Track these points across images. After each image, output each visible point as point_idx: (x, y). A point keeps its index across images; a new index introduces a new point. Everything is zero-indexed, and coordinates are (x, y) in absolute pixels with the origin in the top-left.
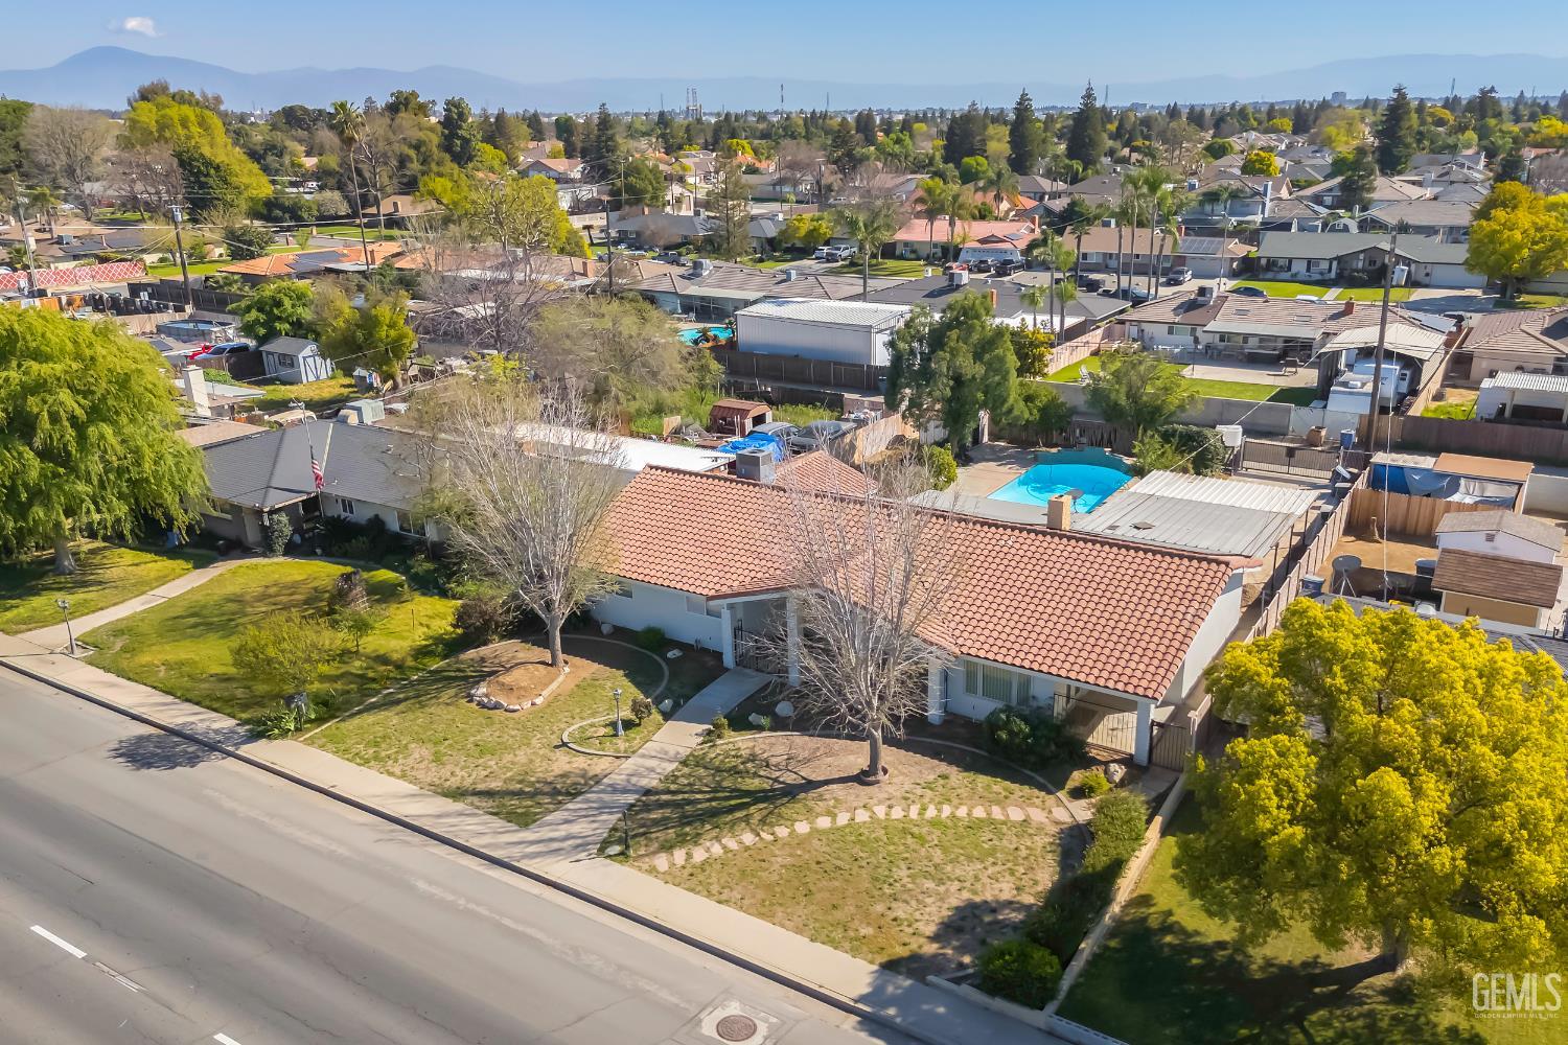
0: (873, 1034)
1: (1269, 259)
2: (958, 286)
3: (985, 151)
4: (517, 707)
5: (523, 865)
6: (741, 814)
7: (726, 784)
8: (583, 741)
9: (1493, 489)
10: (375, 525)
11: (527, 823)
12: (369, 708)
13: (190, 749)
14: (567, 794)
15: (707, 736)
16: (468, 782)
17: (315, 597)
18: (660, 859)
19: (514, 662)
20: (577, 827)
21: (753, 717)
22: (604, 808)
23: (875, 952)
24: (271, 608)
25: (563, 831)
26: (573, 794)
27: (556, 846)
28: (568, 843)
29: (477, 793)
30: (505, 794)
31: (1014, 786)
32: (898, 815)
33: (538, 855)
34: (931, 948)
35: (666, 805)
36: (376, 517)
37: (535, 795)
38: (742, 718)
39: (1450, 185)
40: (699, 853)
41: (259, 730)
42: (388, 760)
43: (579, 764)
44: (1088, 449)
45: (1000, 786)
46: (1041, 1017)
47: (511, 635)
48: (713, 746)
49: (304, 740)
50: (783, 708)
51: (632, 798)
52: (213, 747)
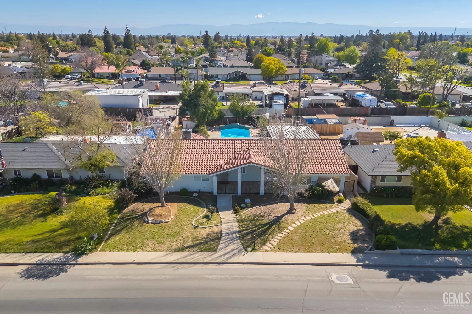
0: (369, 269)
1: (212, 75)
2: (143, 84)
3: (96, 46)
4: (168, 221)
5: (229, 261)
6: (271, 230)
7: (257, 223)
8: (201, 224)
9: (334, 121)
10: (36, 177)
11: (215, 250)
12: (111, 235)
13: (55, 267)
14: (216, 239)
15: (235, 213)
16: (180, 245)
17: (35, 207)
18: (265, 247)
19: (148, 209)
20: (232, 247)
21: (243, 205)
22: (232, 239)
23: (346, 250)
24: (20, 214)
25: (229, 249)
26: (218, 239)
27: (232, 253)
28: (235, 251)
29: (187, 248)
30: (197, 245)
31: (324, 205)
32: (309, 219)
33: (230, 258)
34: (356, 246)
35: (248, 234)
36: (35, 174)
37: (206, 242)
38: (240, 206)
39: (226, 56)
40: (273, 243)
41: (79, 253)
42: (142, 248)
43: (208, 230)
44: (233, 124)
45: (322, 205)
46: (398, 251)
47: (134, 202)
48: (240, 215)
49: (100, 251)
50: (248, 201)
51: (237, 235)
52: (64, 264)
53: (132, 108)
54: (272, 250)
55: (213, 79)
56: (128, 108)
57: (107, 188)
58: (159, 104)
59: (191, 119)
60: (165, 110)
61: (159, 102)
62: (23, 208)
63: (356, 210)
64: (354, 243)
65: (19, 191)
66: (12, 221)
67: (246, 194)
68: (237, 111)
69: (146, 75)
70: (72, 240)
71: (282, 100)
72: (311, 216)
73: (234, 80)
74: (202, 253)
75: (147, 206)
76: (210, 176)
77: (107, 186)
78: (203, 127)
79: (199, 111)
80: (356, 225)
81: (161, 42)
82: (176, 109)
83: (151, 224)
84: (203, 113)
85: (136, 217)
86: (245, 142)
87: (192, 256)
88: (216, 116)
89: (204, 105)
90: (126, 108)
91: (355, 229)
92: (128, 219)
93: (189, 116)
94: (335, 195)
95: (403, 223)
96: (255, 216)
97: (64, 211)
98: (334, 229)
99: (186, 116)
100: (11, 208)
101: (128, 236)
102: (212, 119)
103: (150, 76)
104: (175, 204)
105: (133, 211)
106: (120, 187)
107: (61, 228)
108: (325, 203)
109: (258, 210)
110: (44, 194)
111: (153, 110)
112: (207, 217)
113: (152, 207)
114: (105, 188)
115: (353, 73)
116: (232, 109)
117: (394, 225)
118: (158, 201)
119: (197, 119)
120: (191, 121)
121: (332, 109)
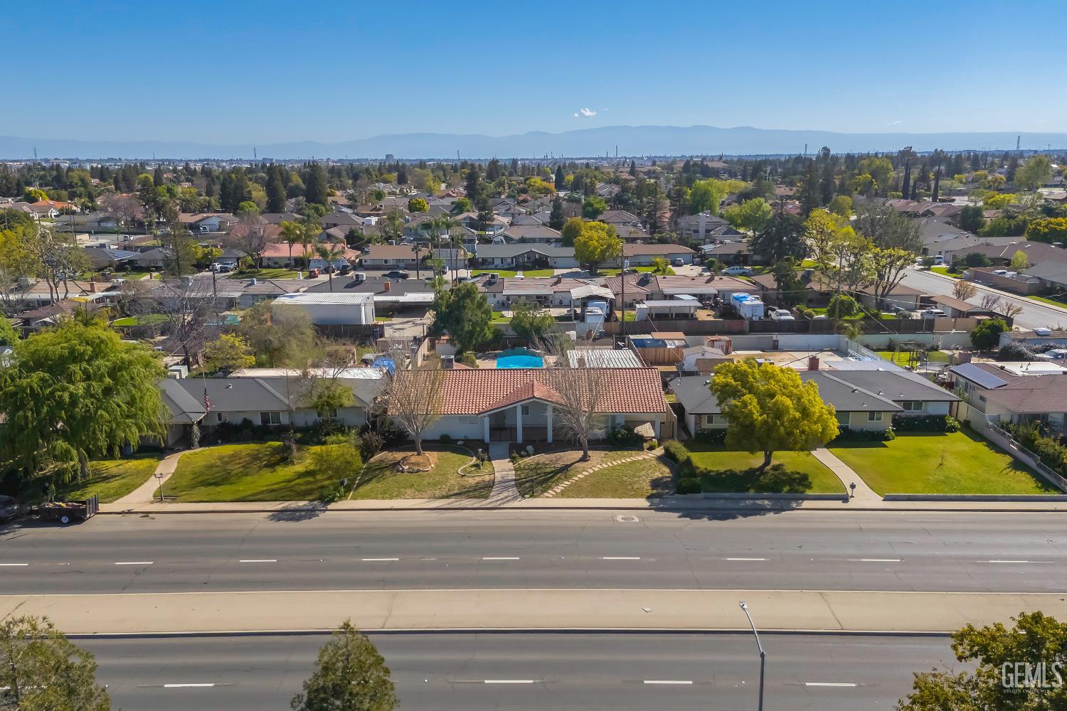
1: (483, 258)
2: (362, 281)
3: (251, 198)
4: (428, 470)
5: (505, 506)
6: (556, 478)
7: (539, 472)
8: (469, 473)
9: (677, 343)
10: (247, 423)
11: (486, 497)
12: (359, 485)
13: (303, 513)
14: (487, 487)
15: (512, 462)
16: (444, 493)
17: (255, 457)
18: (546, 494)
19: (400, 458)
20: (506, 494)
21: (522, 453)
22: (507, 488)
23: (641, 496)
24: (240, 465)
25: (501, 496)
26: (491, 486)
27: (506, 500)
28: (509, 498)
29: (453, 495)
30: (464, 493)
31: (630, 452)
32: (606, 466)
33: (503, 503)
34: (654, 492)
35: (527, 482)
36: (245, 420)
37: (475, 490)
38: (519, 453)
39: (513, 215)
40: (556, 490)
41: (326, 500)
42: (399, 496)
43: (478, 479)
44: (517, 349)
45: (626, 453)
46: (702, 495)
47: (382, 450)
48: (519, 464)
49: (350, 499)
50: (530, 448)
51: (513, 483)
52: (313, 510)
53: (350, 325)
54: (554, 497)
55: (485, 267)
56: (344, 325)
57: (343, 436)
58: (391, 316)
59: (450, 341)
60: (405, 326)
61: (391, 313)
62: (240, 459)
63: (668, 458)
64: (652, 489)
65: (227, 441)
66: (234, 472)
67: (527, 441)
68: (524, 327)
69: (361, 261)
70: (314, 489)
71: (601, 309)
72: (609, 463)
73: (524, 268)
74: (471, 499)
75: (399, 456)
76: (479, 416)
77: (343, 433)
78: (469, 353)
79: (462, 329)
80: (664, 472)
81: (377, 181)
82: (423, 324)
83: (406, 473)
84: (468, 332)
85: (386, 467)
86: (528, 373)
87: (458, 503)
88: (489, 335)
89: (470, 321)
90: (341, 325)
91: (660, 476)
92: (377, 469)
93: (446, 337)
94: (646, 441)
95: (722, 469)
96: (538, 464)
97: (295, 461)
98: (634, 476)
99: (442, 338)
100: (226, 459)
101: (380, 486)
102: (482, 341)
103: (368, 263)
104: (436, 453)
105: (381, 461)
106: (360, 434)
107: (298, 478)
108: (631, 450)
109: (542, 458)
110: (262, 444)
111: (385, 328)
112: (477, 466)
113: (405, 456)
114: (340, 435)
115: (746, 253)
116: (516, 324)
117: (710, 471)
118: (414, 449)
119: (460, 342)
120: (451, 344)
121: (683, 323)
